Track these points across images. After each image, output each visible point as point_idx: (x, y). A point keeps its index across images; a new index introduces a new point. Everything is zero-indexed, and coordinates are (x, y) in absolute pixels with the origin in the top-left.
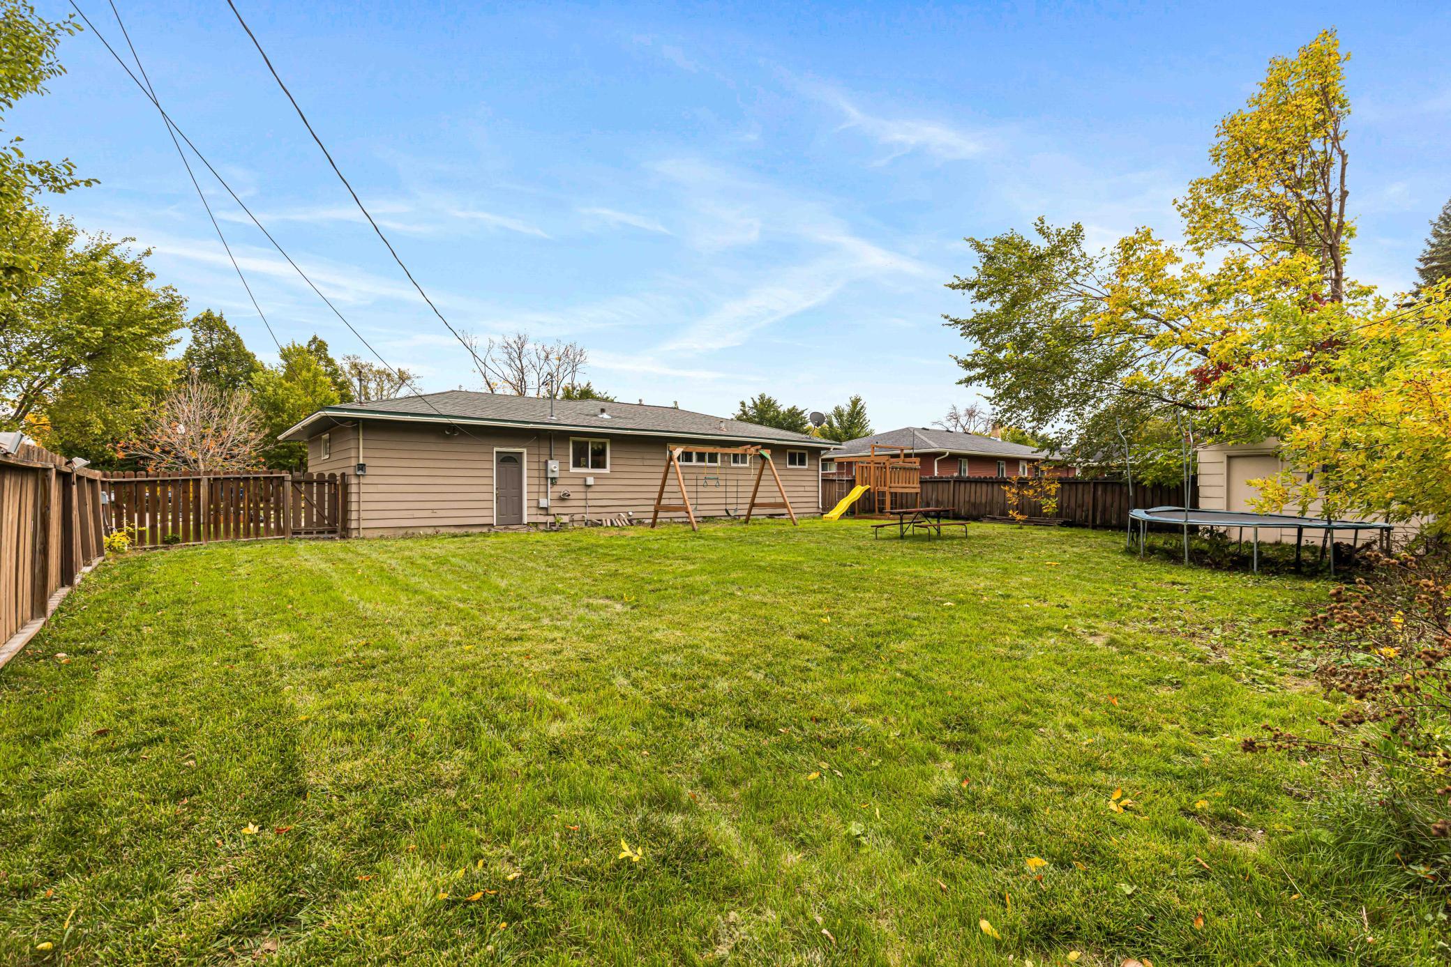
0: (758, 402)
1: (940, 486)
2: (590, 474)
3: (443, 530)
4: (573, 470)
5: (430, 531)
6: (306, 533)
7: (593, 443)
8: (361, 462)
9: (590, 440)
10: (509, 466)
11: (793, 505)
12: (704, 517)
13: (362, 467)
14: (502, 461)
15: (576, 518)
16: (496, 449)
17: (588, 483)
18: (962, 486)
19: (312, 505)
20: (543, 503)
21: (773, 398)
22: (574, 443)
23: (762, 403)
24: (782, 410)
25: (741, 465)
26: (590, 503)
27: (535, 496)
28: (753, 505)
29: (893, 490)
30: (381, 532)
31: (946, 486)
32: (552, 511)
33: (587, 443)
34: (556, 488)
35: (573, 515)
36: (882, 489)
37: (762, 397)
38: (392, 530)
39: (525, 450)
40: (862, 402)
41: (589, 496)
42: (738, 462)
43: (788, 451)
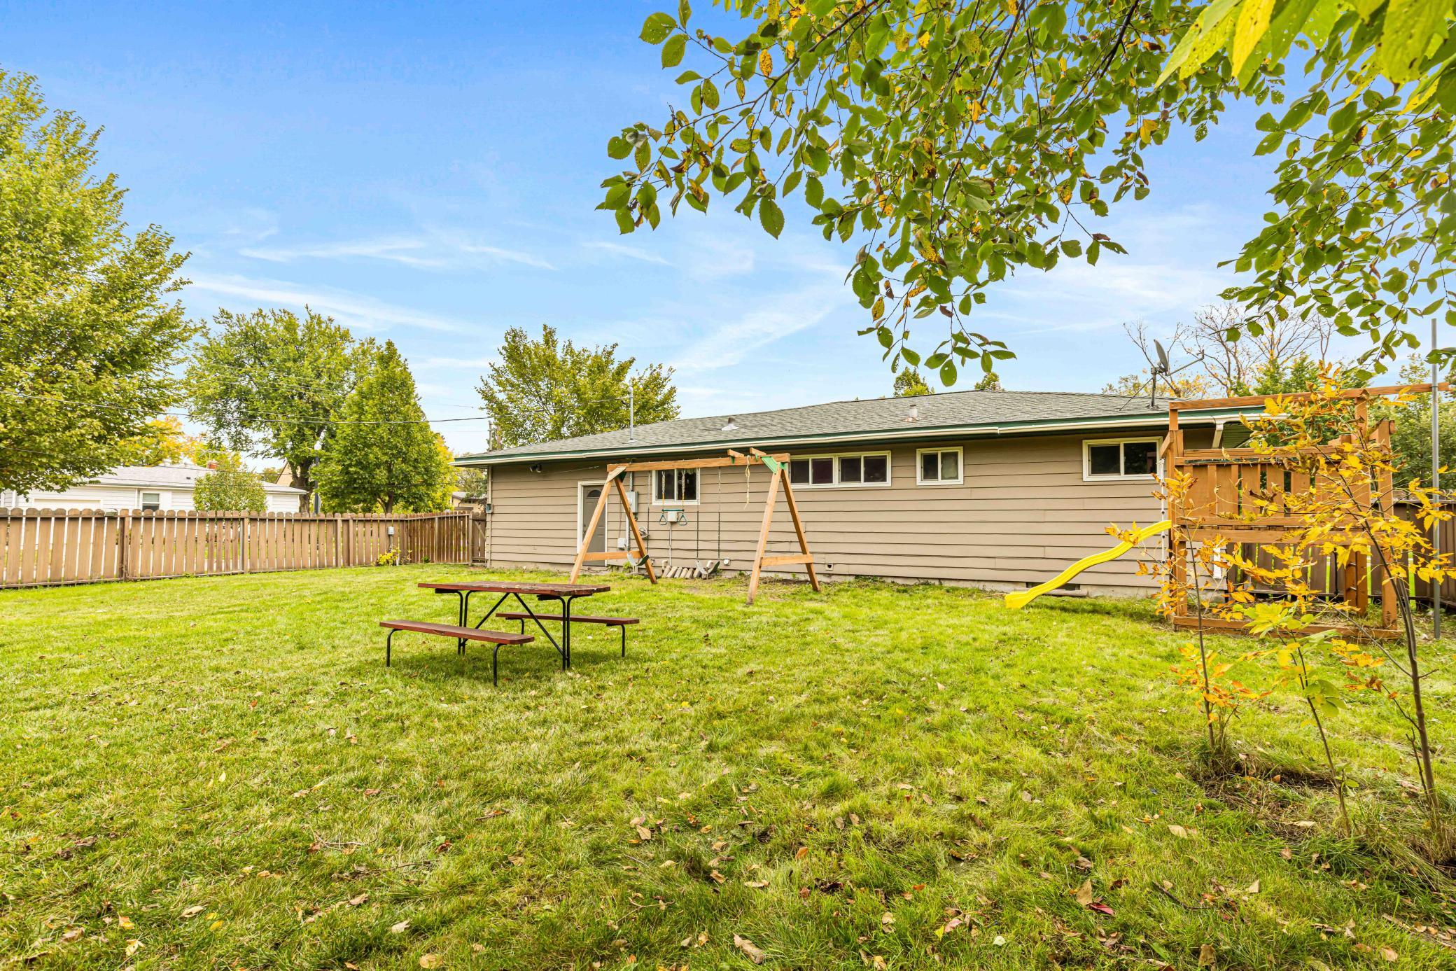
2: (672, 508)
3: (541, 566)
4: (656, 503)
5: (531, 567)
8: (490, 503)
12: (857, 576)
13: (490, 506)
14: (587, 495)
15: (656, 562)
16: (580, 484)
17: (669, 519)
20: (621, 543)
25: (939, 482)
26: (675, 545)
27: (615, 534)
38: (509, 563)
41: (675, 535)
42: (935, 476)
43: (1086, 444)
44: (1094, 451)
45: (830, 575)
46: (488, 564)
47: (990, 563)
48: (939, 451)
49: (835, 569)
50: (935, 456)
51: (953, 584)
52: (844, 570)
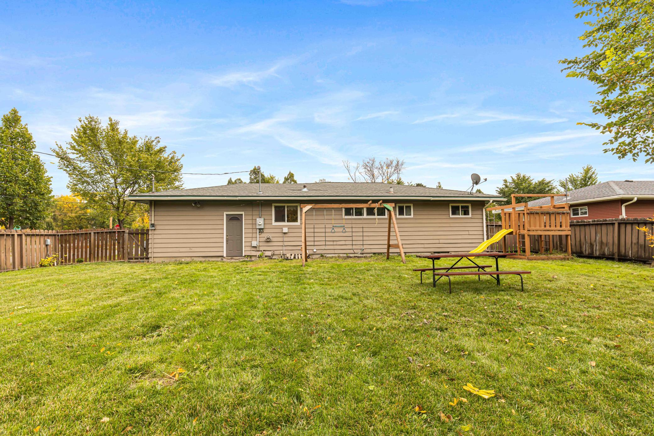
0: (516, 178)
1: (604, 228)
2: (285, 226)
3: (195, 259)
4: (274, 223)
5: (188, 260)
6: (135, 259)
7: (288, 207)
8: (153, 223)
9: (286, 205)
10: (235, 222)
11: (404, 246)
13: (153, 225)
14: (230, 219)
15: (276, 253)
16: (225, 213)
17: (284, 231)
18: (629, 227)
19: (138, 246)
20: (254, 243)
21: (527, 175)
22: (276, 207)
23: (518, 179)
24: (534, 182)
25: (405, 216)
26: (286, 244)
27: (250, 240)
28: (389, 246)
29: (531, 233)
30: (163, 259)
31: (611, 228)
32: (261, 249)
33: (284, 207)
34: (263, 235)
35: (274, 251)
36: (522, 232)
37: (518, 176)
38: (169, 259)
39: (243, 213)
40: (593, 170)
41: (286, 239)
42: (403, 214)
43: (451, 205)
44: (452, 207)
45: (363, 254)
46: (150, 260)
47: (422, 246)
48: (405, 205)
49: (365, 251)
50: (403, 207)
51: (410, 254)
52: (369, 251)
